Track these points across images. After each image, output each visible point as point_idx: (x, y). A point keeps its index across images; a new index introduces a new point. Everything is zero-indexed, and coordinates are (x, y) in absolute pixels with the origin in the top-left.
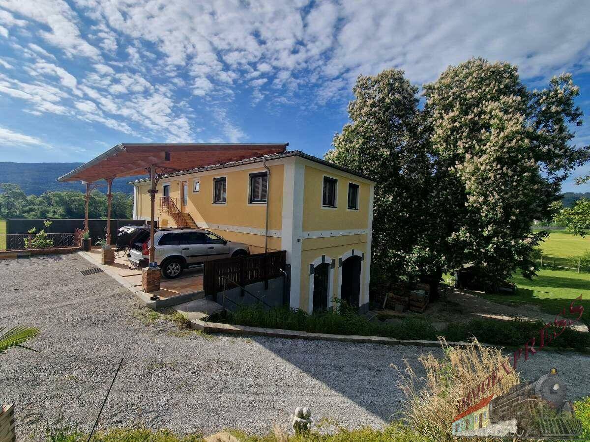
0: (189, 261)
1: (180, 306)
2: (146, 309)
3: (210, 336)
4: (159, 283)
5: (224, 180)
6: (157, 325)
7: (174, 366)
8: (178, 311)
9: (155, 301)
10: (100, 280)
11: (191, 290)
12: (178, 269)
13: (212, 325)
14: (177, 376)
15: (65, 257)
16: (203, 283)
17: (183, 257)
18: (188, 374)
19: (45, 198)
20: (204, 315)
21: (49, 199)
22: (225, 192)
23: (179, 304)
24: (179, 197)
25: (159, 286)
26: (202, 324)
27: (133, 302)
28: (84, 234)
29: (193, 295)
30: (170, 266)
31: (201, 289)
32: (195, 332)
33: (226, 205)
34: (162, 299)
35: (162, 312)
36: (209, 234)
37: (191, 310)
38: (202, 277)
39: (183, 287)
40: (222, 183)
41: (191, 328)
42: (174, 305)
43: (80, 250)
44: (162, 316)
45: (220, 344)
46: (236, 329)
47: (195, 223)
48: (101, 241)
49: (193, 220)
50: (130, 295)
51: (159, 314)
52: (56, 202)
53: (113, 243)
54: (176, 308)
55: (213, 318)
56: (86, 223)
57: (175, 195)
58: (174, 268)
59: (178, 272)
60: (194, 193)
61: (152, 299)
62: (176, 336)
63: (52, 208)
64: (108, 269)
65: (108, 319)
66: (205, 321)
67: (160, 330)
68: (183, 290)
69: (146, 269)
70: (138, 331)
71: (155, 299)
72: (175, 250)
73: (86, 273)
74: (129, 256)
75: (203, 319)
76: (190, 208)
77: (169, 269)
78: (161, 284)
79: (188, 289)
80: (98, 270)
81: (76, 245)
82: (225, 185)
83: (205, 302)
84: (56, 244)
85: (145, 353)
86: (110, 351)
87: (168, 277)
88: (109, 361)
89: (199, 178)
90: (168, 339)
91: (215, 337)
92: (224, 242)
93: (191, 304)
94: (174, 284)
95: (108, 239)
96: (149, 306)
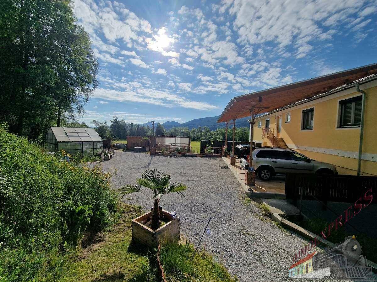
0: (276, 170)
1: (266, 200)
2: (245, 195)
3: (285, 230)
4: (255, 181)
5: (312, 110)
6: (249, 207)
7: (254, 239)
8: (264, 203)
9: (250, 192)
10: (227, 173)
11: (275, 191)
12: (268, 175)
13: (288, 222)
14: (255, 246)
15: (217, 159)
16: (285, 188)
17: (273, 168)
18: (262, 249)
19: (216, 132)
20: (282, 213)
21: (217, 132)
22: (312, 120)
23: (266, 198)
24: (275, 127)
25: (254, 183)
26: (280, 218)
27: (239, 188)
28: (225, 148)
29: (276, 195)
30: (263, 172)
31: (283, 192)
32: (273, 222)
33: (313, 130)
34: (255, 191)
35: (253, 200)
36: (294, 153)
37: (273, 205)
38: (284, 184)
39: (270, 188)
40: (310, 113)
41: (271, 218)
42: (262, 198)
43: (223, 156)
44: (253, 203)
45: (293, 241)
46: (310, 235)
47: (286, 145)
48: (230, 152)
49: (285, 143)
50: (238, 184)
51: (252, 201)
52: (220, 133)
53: (235, 154)
54: (263, 200)
55: (289, 217)
56: (226, 143)
57: (273, 126)
58: (265, 174)
59: (268, 177)
60: (286, 123)
61: (249, 190)
62: (260, 219)
63: (219, 136)
64: (232, 168)
65: (226, 194)
66: (282, 217)
67: (250, 211)
68: (269, 190)
69: (247, 171)
70: (237, 206)
71: (251, 191)
72: (267, 162)
73: (222, 168)
74: (241, 162)
75: (282, 216)
76: (283, 135)
77: (262, 174)
78: (256, 182)
79: (274, 190)
80: (228, 167)
81: (222, 154)
82: (312, 115)
83: (286, 203)
84: (215, 152)
85: (240, 221)
86: (223, 211)
87: (261, 179)
88: (221, 216)
89: (290, 112)
90: (254, 219)
91: (289, 234)
92: (308, 161)
93: (274, 201)
94: (265, 184)
95: (233, 152)
96: (247, 193)
